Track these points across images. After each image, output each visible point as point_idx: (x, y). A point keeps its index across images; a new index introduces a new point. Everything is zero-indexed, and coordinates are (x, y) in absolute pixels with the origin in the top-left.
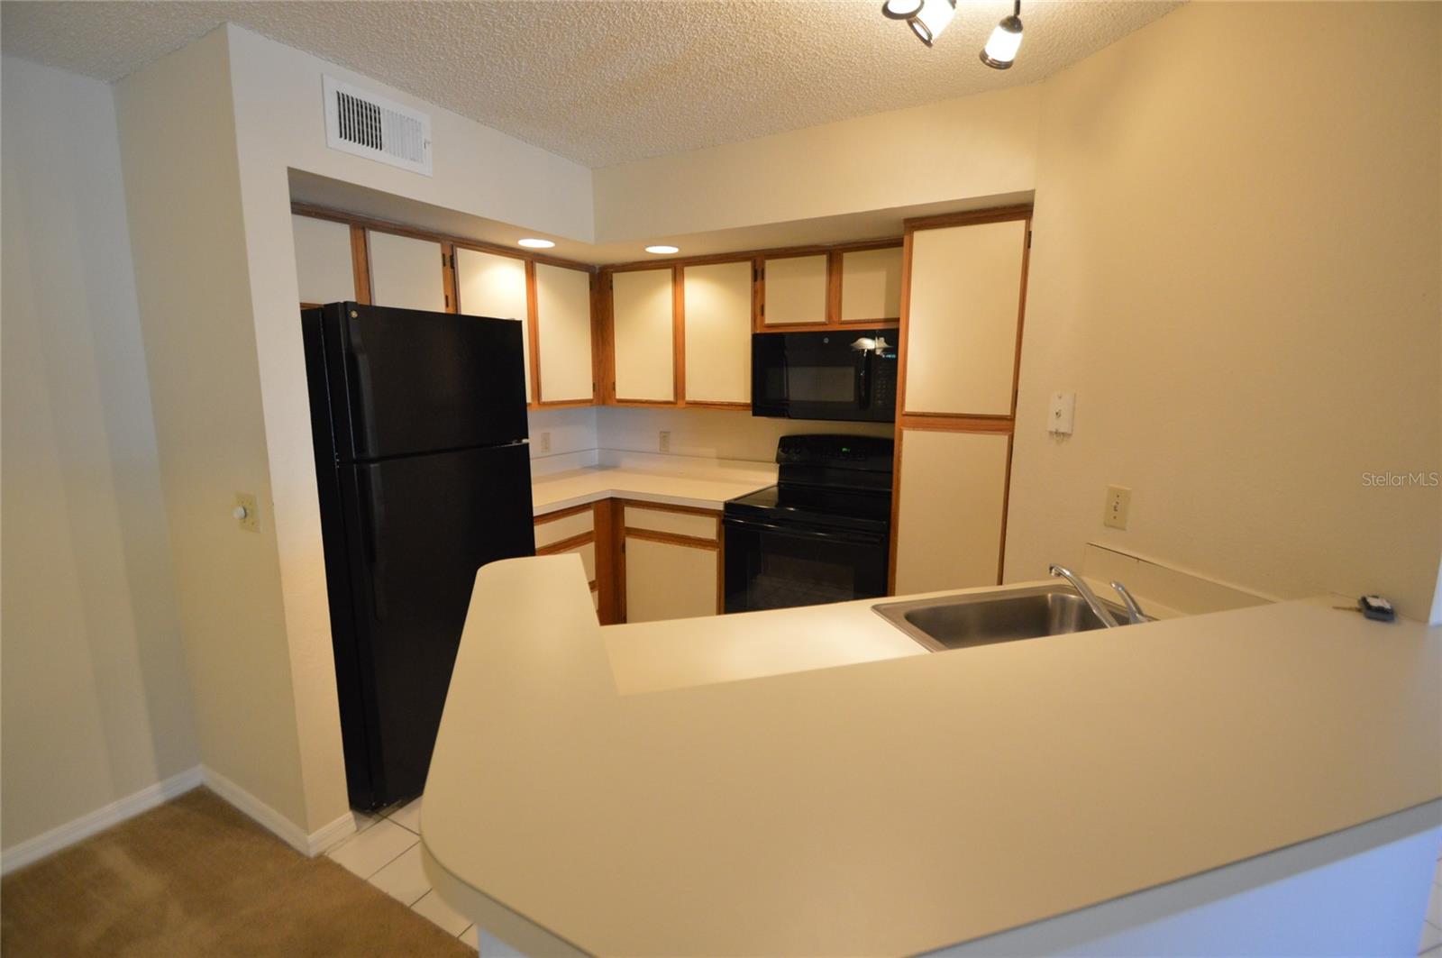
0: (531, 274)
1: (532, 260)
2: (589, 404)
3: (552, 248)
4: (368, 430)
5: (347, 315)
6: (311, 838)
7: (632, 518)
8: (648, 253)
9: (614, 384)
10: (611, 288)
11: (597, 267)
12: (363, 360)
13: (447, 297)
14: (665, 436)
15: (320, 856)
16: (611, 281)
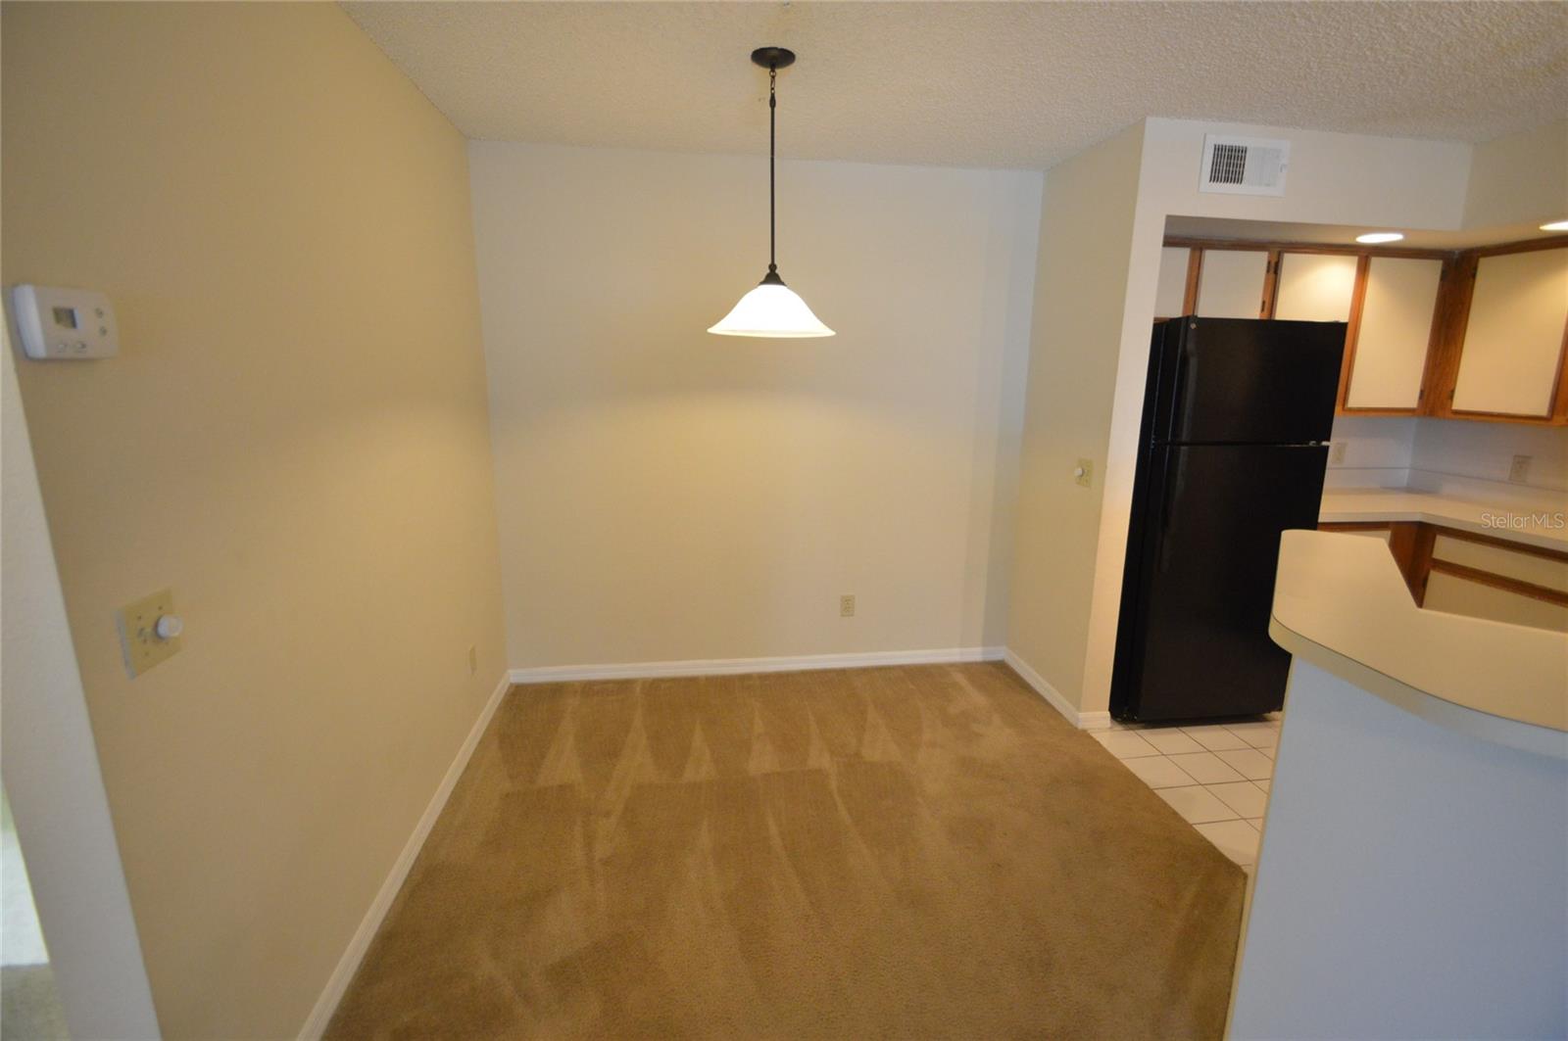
0: (1363, 271)
1: (1365, 256)
2: (1410, 414)
3: (1400, 241)
4: (1186, 420)
5: (1187, 326)
6: (1081, 715)
7: (1444, 549)
8: (1541, 231)
9: (1453, 391)
10: (1474, 276)
11: (1457, 252)
12: (1193, 362)
13: (1264, 303)
14: (1521, 463)
15: (1084, 731)
16: (1476, 268)
